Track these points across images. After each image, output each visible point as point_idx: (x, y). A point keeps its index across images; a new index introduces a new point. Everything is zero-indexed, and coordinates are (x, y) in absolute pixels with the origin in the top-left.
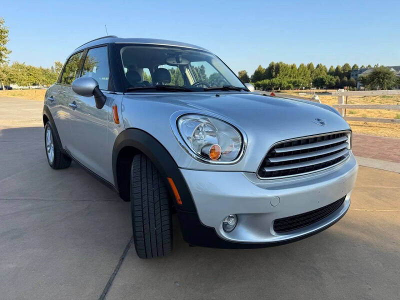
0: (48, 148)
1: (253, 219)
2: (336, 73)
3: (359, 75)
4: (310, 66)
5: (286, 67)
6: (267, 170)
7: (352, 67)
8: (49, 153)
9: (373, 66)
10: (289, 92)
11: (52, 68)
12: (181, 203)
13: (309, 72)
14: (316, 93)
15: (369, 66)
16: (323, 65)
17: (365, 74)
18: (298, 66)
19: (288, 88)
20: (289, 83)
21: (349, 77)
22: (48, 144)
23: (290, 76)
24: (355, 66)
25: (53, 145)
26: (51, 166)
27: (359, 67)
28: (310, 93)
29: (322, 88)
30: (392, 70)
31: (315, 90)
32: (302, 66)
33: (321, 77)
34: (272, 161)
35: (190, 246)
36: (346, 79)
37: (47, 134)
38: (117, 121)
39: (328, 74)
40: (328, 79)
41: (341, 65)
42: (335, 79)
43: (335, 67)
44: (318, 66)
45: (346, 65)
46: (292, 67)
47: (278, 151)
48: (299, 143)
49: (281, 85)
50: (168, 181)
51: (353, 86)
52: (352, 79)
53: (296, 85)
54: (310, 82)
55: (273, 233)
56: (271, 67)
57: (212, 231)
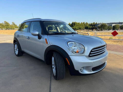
0: (15, 50)
1: (87, 68)
2: (91, 25)
3: (98, 26)
4: (84, 23)
5: (77, 23)
6: (90, 55)
7: (95, 23)
8: (15, 52)
9: (101, 23)
10: (78, 31)
11: (3, 23)
12: (69, 64)
13: (84, 25)
14: (86, 31)
15: (100, 23)
16: (88, 23)
17: (99, 25)
18: (80, 23)
19: (78, 29)
20: (78, 28)
21: (95, 26)
22: (15, 49)
23: (78, 26)
24: (96, 23)
25: (18, 49)
26: (17, 55)
27: (98, 23)
28: (84, 31)
29: (87, 29)
30: (107, 24)
31: (85, 30)
32: (81, 23)
33: (87, 26)
34: (92, 53)
35: (71, 76)
36: (94, 27)
37: (15, 46)
38: (47, 43)
39: (89, 25)
40: (89, 27)
41: (93, 23)
42: (91, 27)
43: (91, 23)
44: (86, 23)
45: (94, 23)
46: (79, 23)
47: (93, 50)
48: (97, 48)
49: (76, 29)
50: (66, 59)
51: (96, 29)
52: (96, 27)
53: (80, 29)
54: (84, 28)
55: (92, 71)
56: (73, 23)
57: (78, 71)
